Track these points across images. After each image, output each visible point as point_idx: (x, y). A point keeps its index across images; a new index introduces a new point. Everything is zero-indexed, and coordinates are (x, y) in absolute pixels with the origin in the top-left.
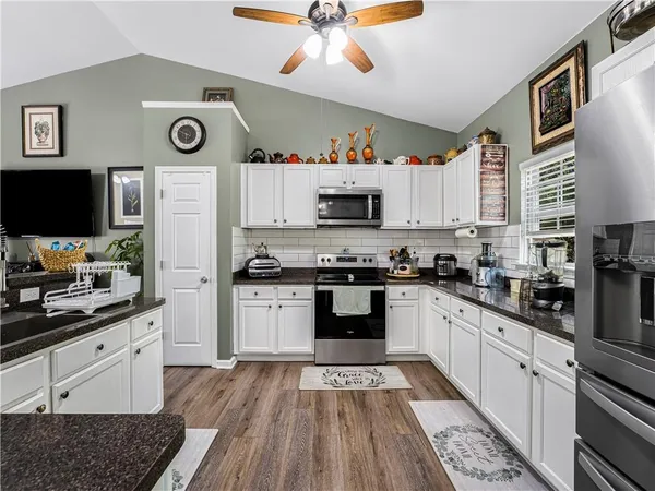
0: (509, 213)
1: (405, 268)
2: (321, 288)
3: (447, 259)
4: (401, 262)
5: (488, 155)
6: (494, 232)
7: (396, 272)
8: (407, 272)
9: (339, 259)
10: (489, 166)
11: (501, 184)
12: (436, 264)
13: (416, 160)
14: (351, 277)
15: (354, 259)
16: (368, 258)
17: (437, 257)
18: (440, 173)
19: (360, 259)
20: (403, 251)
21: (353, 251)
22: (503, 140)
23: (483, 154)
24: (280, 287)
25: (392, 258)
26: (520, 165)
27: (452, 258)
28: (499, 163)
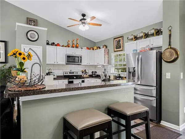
0: (109, 63)
1: (86, 75)
2: (70, 80)
3: (95, 72)
4: (85, 73)
5: (106, 51)
6: (106, 66)
7: (84, 76)
8: (87, 75)
9: (70, 73)
10: (106, 53)
11: (108, 57)
12: (93, 74)
13: (88, 49)
14: (75, 77)
15: (73, 73)
16: (77, 72)
17: (93, 72)
18: (93, 52)
19: (75, 73)
20: (85, 70)
21: (73, 71)
22: (108, 47)
23: (105, 50)
24: (59, 80)
25: (83, 72)
26: (112, 54)
27: (96, 72)
28: (108, 53)
